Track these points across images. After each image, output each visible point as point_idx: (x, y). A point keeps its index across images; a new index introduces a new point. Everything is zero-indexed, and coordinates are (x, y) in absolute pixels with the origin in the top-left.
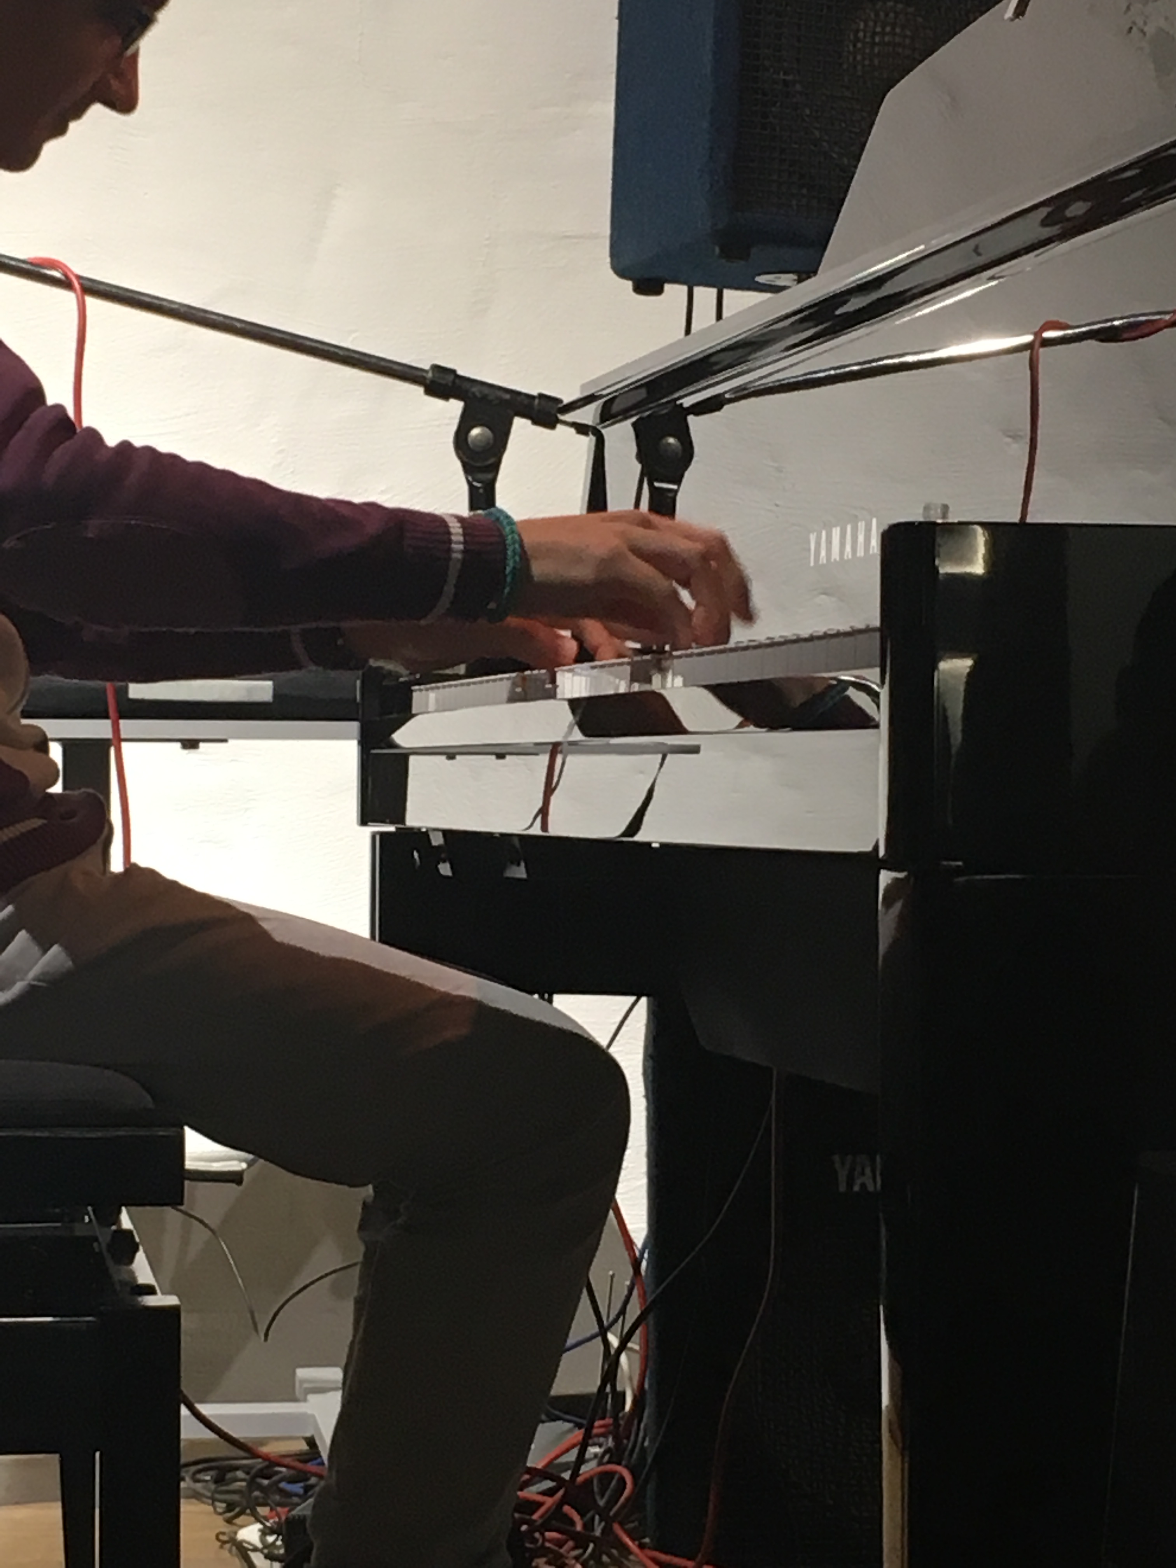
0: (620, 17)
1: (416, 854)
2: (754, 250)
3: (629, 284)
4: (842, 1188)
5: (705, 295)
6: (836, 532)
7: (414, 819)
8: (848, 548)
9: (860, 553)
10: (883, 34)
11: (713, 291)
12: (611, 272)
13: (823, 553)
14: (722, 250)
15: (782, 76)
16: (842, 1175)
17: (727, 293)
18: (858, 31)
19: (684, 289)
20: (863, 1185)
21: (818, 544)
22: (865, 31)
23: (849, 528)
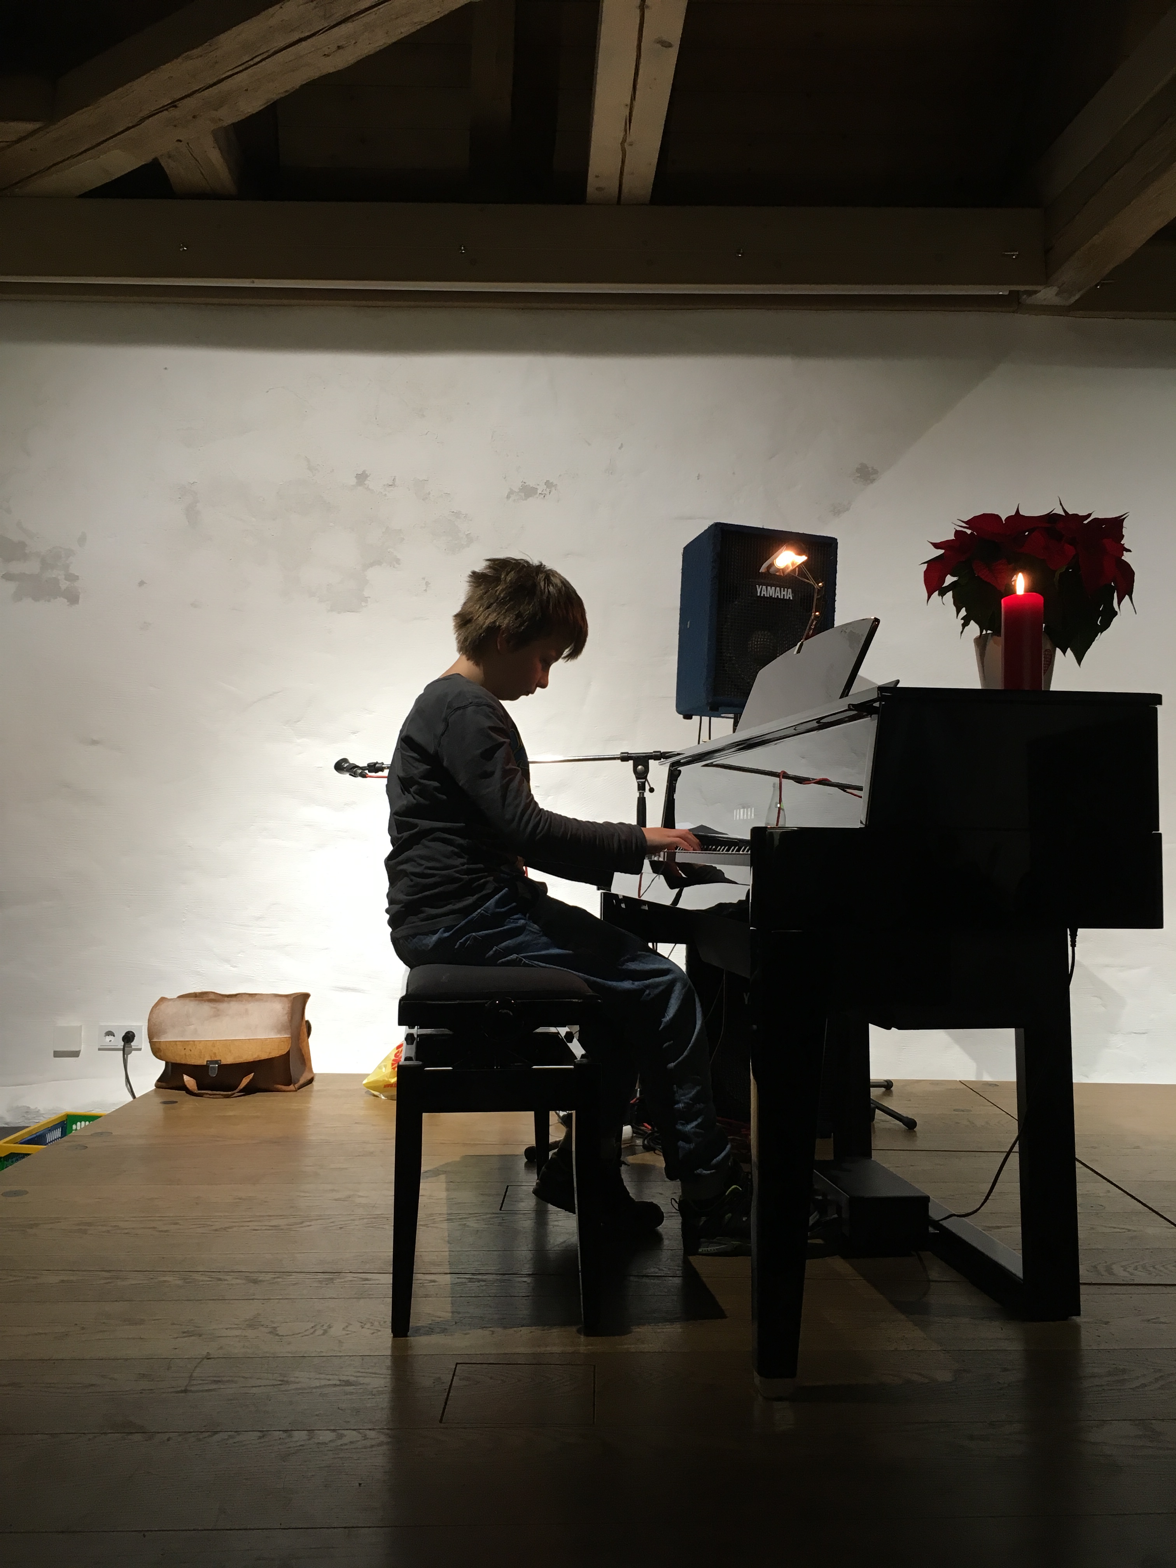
0: (679, 634)
1: (614, 901)
2: (720, 709)
3: (682, 716)
5: (705, 719)
6: (742, 811)
7: (614, 890)
8: (745, 816)
9: (749, 818)
10: (760, 641)
11: (708, 718)
12: (676, 712)
13: (738, 816)
14: (710, 707)
15: (729, 655)
17: (712, 718)
18: (752, 641)
19: (699, 717)
21: (736, 814)
22: (755, 641)
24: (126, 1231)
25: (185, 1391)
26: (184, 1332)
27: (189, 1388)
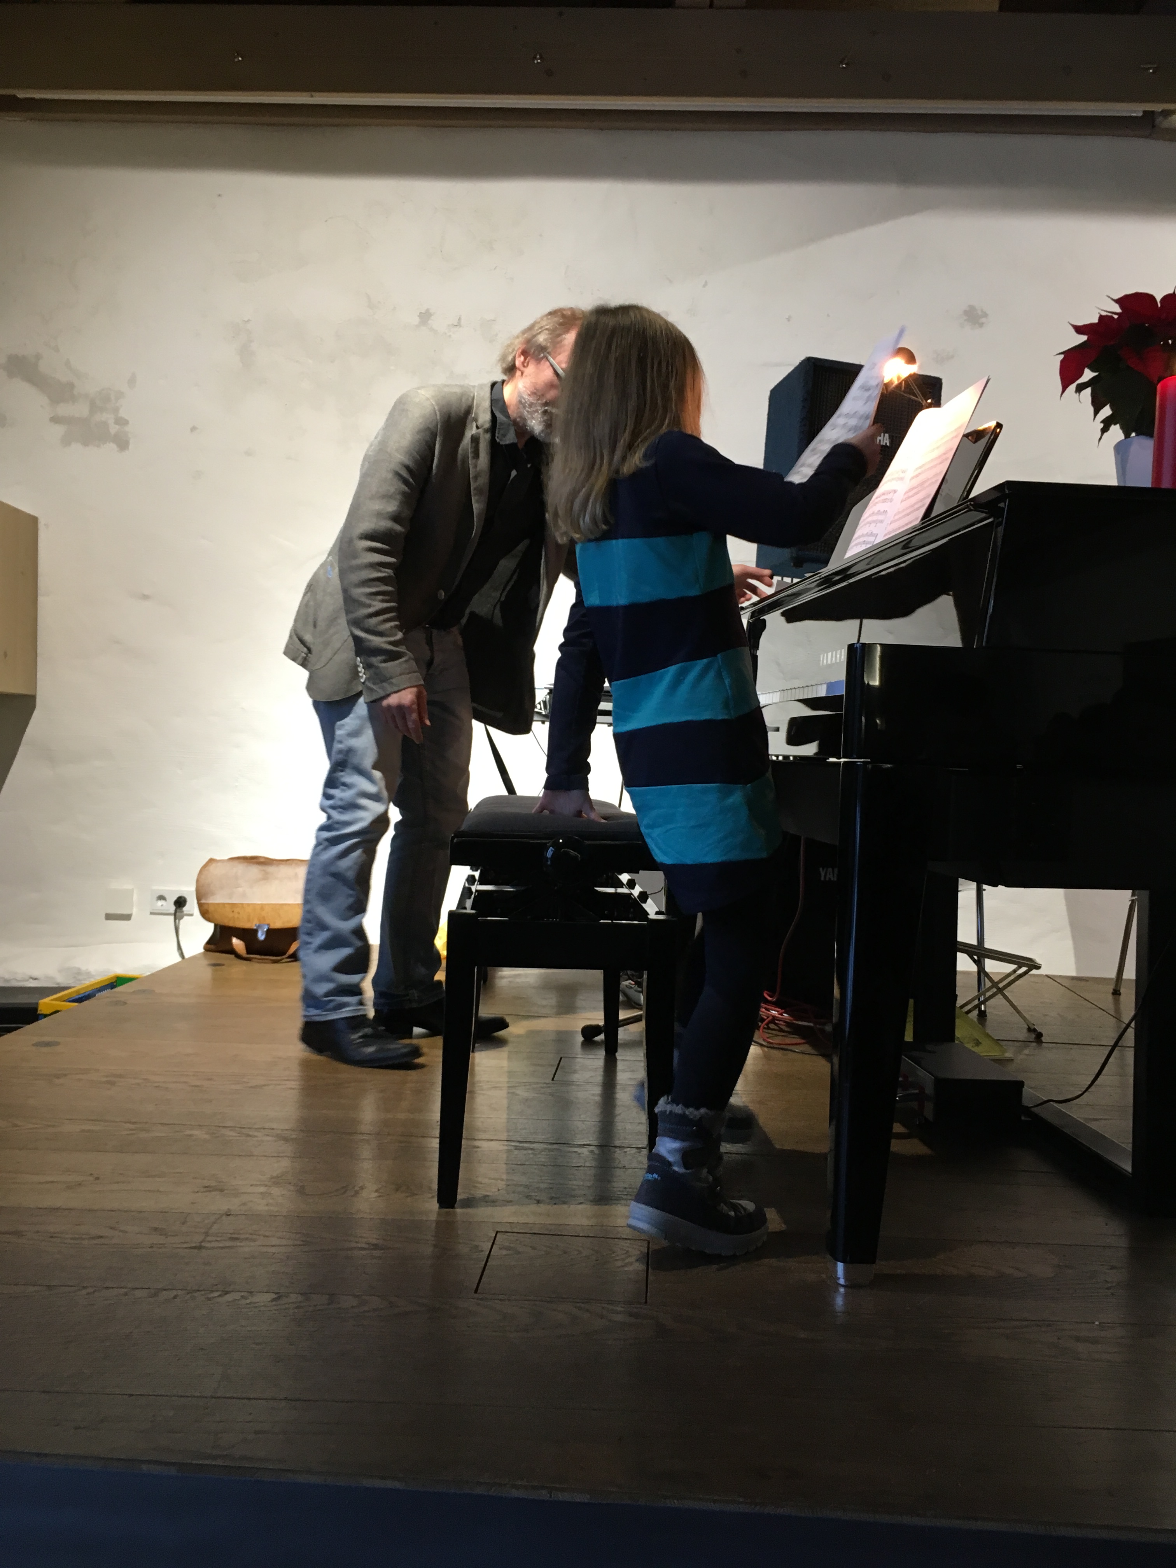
2: (805, 565)
4: (822, 878)
6: (830, 654)
8: (834, 659)
13: (825, 661)
14: (794, 564)
16: (823, 874)
20: (830, 879)
21: (823, 658)
23: (834, 652)
24: (156, 1085)
25: (200, 1248)
26: (206, 1187)
27: (203, 1244)
